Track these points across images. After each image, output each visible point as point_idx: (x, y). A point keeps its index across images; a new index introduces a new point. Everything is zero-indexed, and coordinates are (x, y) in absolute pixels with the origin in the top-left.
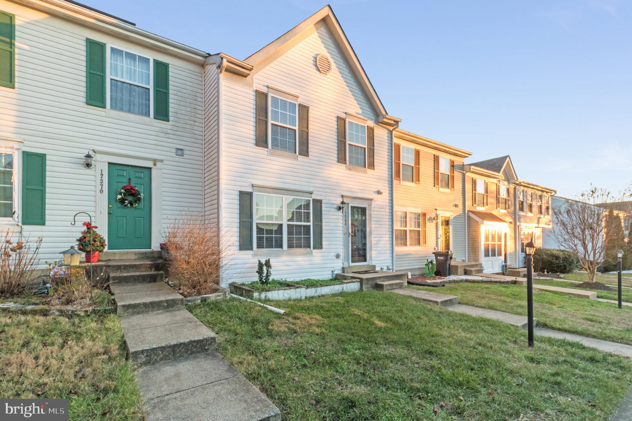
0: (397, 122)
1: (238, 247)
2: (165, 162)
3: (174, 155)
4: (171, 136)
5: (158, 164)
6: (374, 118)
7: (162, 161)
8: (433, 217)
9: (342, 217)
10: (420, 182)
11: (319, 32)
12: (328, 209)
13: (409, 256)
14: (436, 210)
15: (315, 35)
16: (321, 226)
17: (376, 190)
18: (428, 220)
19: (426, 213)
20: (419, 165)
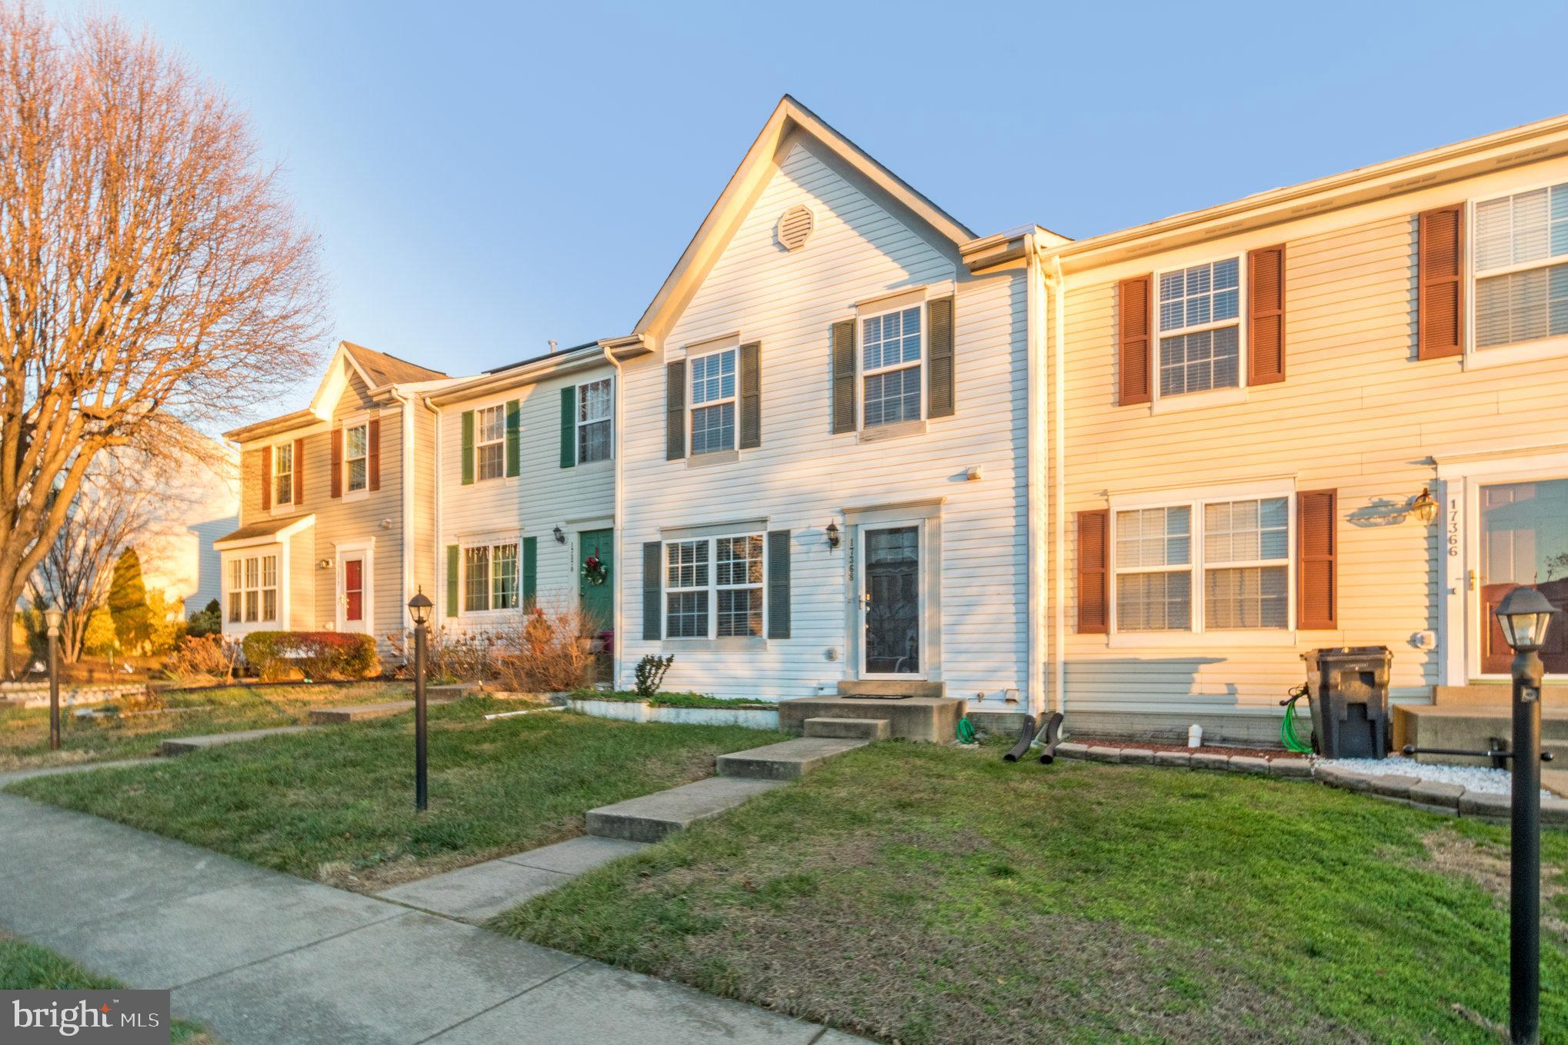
0: (1019, 242)
1: (641, 635)
6: (949, 269)
8: (1401, 501)
9: (841, 563)
10: (1289, 370)
11: (787, 163)
12: (805, 548)
13: (1202, 667)
14: (1431, 462)
15: (779, 178)
16: (787, 587)
17: (960, 470)
18: (1352, 518)
19: (1335, 490)
20: (1280, 304)
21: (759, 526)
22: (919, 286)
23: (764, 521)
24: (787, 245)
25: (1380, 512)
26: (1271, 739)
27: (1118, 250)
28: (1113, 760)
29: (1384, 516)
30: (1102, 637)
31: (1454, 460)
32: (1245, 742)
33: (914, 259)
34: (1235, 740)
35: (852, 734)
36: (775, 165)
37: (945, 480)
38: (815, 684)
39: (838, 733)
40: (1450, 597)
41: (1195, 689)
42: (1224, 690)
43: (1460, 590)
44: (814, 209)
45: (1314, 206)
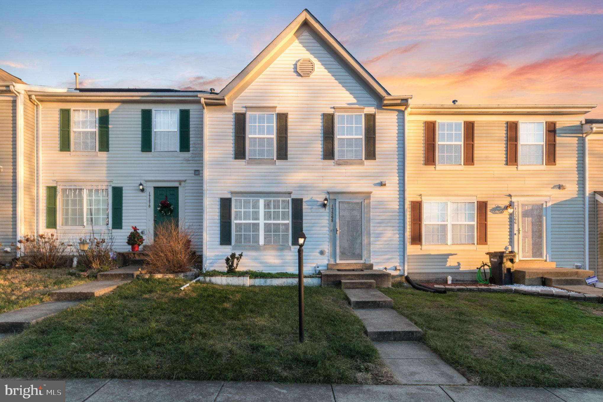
0: (406, 100)
1: (219, 243)
2: (188, 181)
3: (193, 175)
4: (191, 162)
5: (183, 183)
6: (375, 103)
7: (185, 181)
8: (503, 206)
9: (328, 214)
10: (475, 162)
11: (301, 38)
12: (310, 207)
13: (450, 257)
14: (510, 196)
15: (296, 43)
16: (301, 224)
17: (378, 181)
18: (491, 211)
19: (487, 201)
20: (473, 141)
21: (288, 195)
22: (362, 107)
23: (290, 193)
24: (301, 74)
25: (498, 210)
26: (470, 280)
27: (428, 111)
28: (455, 290)
29: (498, 211)
30: (419, 246)
31: (516, 196)
32: (463, 281)
33: (360, 95)
34: (460, 281)
35: (364, 287)
36: (295, 37)
37: (372, 185)
38: (314, 265)
39: (358, 286)
40: (515, 236)
41: (448, 264)
42: (457, 264)
43: (517, 234)
44: (314, 62)
45: (484, 112)
